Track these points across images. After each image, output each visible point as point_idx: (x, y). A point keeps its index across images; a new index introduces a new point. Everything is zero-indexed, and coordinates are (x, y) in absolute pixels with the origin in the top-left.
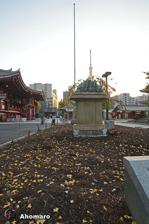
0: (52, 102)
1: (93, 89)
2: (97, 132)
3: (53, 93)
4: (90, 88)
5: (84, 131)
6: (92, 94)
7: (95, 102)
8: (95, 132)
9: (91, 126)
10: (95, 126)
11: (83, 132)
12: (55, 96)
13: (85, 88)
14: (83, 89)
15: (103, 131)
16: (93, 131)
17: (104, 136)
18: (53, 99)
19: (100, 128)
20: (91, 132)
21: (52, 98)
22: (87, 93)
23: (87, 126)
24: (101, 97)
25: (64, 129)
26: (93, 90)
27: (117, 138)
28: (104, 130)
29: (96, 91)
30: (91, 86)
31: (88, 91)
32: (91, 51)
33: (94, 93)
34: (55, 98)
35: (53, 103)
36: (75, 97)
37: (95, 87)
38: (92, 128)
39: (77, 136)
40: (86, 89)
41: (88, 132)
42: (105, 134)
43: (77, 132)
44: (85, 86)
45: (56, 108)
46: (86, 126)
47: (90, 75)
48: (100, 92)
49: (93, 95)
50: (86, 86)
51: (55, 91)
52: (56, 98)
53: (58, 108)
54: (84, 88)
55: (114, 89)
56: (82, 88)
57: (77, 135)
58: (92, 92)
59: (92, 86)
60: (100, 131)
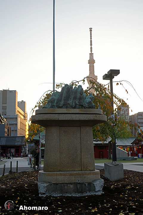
0: (16, 124)
1: (77, 102)
2: (83, 185)
3: (18, 109)
4: (70, 102)
5: (57, 184)
6: (72, 112)
7: (79, 127)
8: (80, 187)
9: (71, 175)
10: (80, 175)
11: (56, 186)
12: (23, 113)
13: (61, 100)
14: (57, 104)
15: (95, 183)
16: (76, 184)
17: (97, 194)
18: (19, 119)
19: (89, 178)
20: (72, 186)
21: (17, 118)
22: (64, 110)
23: (64, 175)
24: (91, 117)
25: (24, 180)
26: (76, 104)
27: (121, 198)
28: (98, 182)
29: (82, 106)
30: (72, 96)
31: (66, 106)
32: (91, 31)
33: (77, 111)
34: (22, 117)
35: (19, 128)
36: (41, 119)
37: (80, 99)
38: (73, 178)
39: (44, 196)
40: (62, 103)
41: (66, 187)
42: (99, 191)
43: (45, 187)
44: (61, 97)
45: (24, 137)
46: (61, 175)
47: (90, 73)
48: (90, 108)
49: (75, 114)
50: (63, 98)
51: (22, 105)
52: (24, 117)
53: (27, 136)
54: (59, 100)
55: (123, 101)
56: (54, 100)
57: (44, 194)
58: (74, 108)
59: (75, 98)
60: (90, 184)
